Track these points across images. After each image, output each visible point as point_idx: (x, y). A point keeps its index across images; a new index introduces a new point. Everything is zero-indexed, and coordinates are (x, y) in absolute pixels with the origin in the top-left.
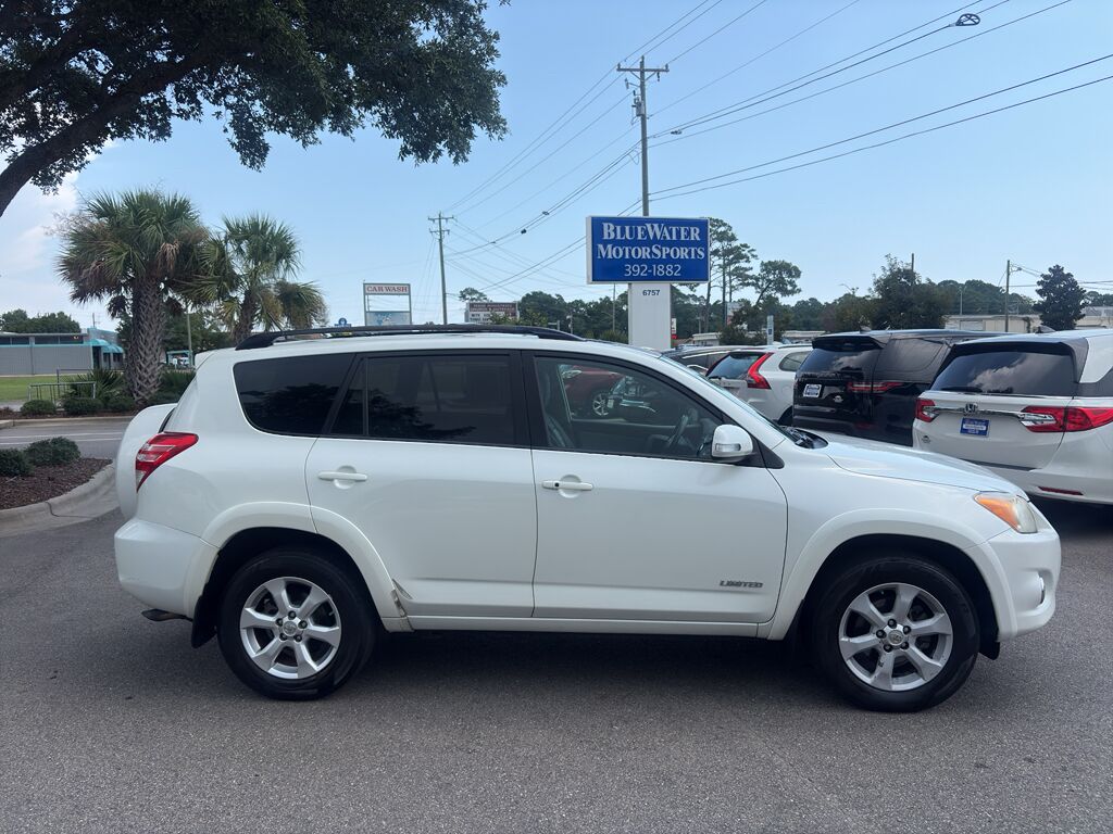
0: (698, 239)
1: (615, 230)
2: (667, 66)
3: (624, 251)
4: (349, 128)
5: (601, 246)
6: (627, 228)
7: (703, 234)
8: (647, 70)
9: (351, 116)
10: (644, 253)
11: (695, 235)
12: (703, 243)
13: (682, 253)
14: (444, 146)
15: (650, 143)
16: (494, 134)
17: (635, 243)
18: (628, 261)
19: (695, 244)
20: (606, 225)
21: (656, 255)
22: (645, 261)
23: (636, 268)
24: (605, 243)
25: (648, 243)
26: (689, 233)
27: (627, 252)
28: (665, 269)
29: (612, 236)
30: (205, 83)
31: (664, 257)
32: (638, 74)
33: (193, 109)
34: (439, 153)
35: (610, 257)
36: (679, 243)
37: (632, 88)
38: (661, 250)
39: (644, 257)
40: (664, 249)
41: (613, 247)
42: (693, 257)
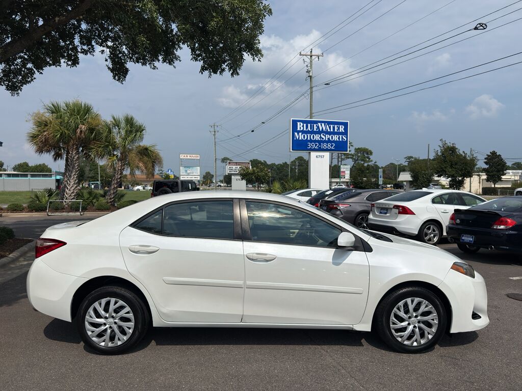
0: (343, 131)
1: (303, 126)
2: (323, 54)
3: (307, 136)
4: (172, 61)
5: (296, 134)
6: (309, 125)
7: (346, 129)
8: (314, 56)
9: (174, 54)
10: (317, 137)
11: (342, 129)
12: (345, 133)
13: (335, 138)
14: (226, 66)
15: (314, 89)
16: (256, 58)
17: (312, 132)
18: (309, 141)
19: (342, 133)
20: (299, 123)
21: (323, 138)
22: (318, 141)
23: (313, 145)
24: (298, 132)
25: (319, 132)
26: (339, 128)
27: (309, 137)
28: (327, 146)
29: (302, 129)
30: (97, 36)
31: (327, 139)
32: (309, 57)
33: (89, 48)
34: (223, 70)
35: (300, 139)
36: (334, 133)
37: (306, 64)
38: (325, 136)
39: (317, 139)
40: (327, 135)
41: (302, 134)
42: (341, 140)
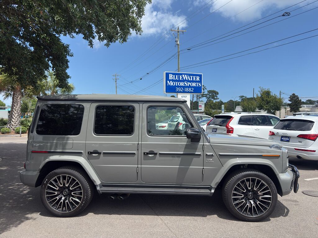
0: (199, 80)
1: (173, 77)
3: (176, 83)
5: (168, 82)
6: (177, 76)
7: (201, 79)
8: (180, 31)
13: (194, 84)
17: (179, 81)
18: (177, 87)
19: (198, 82)
20: (170, 75)
21: (186, 85)
22: (183, 87)
23: (179, 89)
24: (170, 81)
25: (183, 81)
26: (196, 78)
28: (189, 89)
31: (188, 85)
32: (177, 32)
35: (171, 85)
36: (193, 81)
38: (187, 83)
39: (182, 85)
40: (188, 83)
41: (172, 82)
42: (197, 86)
